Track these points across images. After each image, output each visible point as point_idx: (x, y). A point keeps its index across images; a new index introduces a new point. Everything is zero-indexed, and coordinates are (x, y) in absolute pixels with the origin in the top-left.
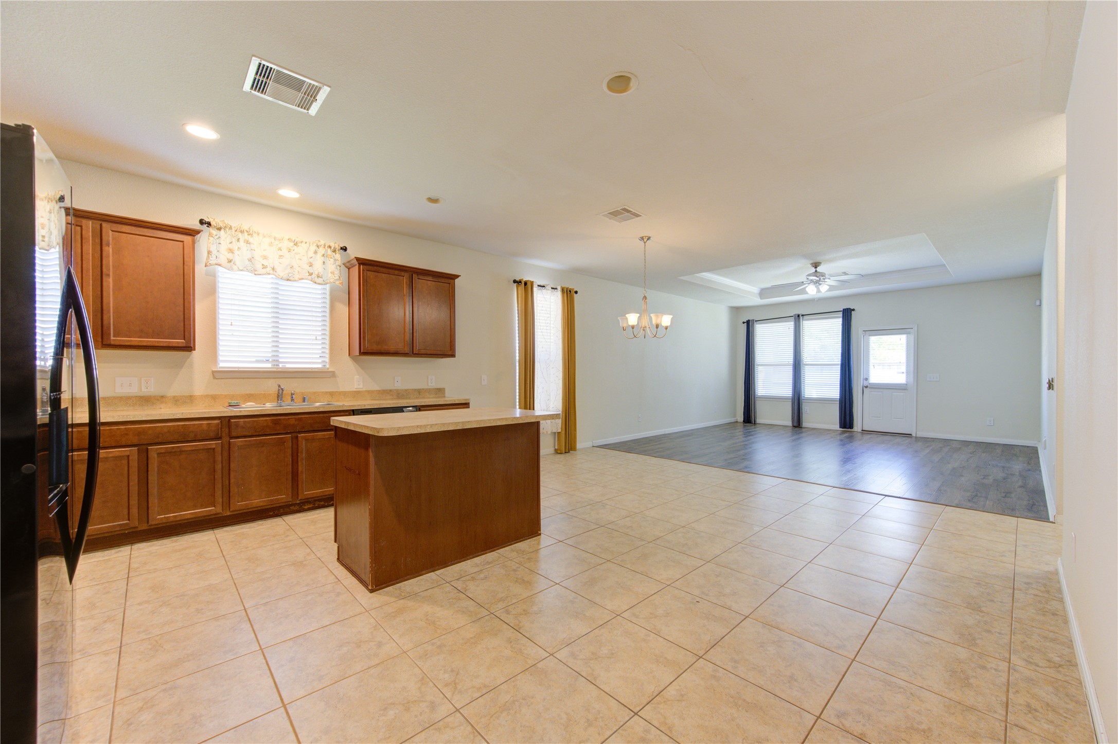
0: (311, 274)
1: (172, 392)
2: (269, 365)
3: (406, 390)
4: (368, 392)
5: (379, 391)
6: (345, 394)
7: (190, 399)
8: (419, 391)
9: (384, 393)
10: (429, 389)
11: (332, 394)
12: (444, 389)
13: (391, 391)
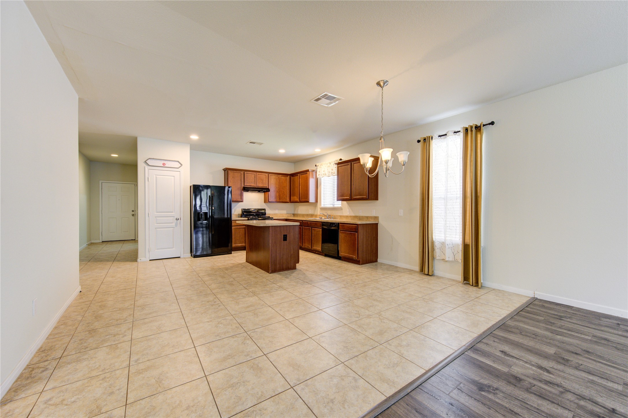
0: (332, 173)
1: (315, 214)
2: (332, 206)
3: (362, 216)
4: (350, 216)
5: (353, 216)
6: (344, 216)
7: (316, 216)
8: (367, 217)
9: (356, 217)
10: (372, 217)
11: (341, 216)
12: (378, 217)
13: (357, 216)
